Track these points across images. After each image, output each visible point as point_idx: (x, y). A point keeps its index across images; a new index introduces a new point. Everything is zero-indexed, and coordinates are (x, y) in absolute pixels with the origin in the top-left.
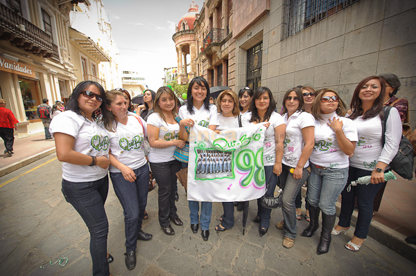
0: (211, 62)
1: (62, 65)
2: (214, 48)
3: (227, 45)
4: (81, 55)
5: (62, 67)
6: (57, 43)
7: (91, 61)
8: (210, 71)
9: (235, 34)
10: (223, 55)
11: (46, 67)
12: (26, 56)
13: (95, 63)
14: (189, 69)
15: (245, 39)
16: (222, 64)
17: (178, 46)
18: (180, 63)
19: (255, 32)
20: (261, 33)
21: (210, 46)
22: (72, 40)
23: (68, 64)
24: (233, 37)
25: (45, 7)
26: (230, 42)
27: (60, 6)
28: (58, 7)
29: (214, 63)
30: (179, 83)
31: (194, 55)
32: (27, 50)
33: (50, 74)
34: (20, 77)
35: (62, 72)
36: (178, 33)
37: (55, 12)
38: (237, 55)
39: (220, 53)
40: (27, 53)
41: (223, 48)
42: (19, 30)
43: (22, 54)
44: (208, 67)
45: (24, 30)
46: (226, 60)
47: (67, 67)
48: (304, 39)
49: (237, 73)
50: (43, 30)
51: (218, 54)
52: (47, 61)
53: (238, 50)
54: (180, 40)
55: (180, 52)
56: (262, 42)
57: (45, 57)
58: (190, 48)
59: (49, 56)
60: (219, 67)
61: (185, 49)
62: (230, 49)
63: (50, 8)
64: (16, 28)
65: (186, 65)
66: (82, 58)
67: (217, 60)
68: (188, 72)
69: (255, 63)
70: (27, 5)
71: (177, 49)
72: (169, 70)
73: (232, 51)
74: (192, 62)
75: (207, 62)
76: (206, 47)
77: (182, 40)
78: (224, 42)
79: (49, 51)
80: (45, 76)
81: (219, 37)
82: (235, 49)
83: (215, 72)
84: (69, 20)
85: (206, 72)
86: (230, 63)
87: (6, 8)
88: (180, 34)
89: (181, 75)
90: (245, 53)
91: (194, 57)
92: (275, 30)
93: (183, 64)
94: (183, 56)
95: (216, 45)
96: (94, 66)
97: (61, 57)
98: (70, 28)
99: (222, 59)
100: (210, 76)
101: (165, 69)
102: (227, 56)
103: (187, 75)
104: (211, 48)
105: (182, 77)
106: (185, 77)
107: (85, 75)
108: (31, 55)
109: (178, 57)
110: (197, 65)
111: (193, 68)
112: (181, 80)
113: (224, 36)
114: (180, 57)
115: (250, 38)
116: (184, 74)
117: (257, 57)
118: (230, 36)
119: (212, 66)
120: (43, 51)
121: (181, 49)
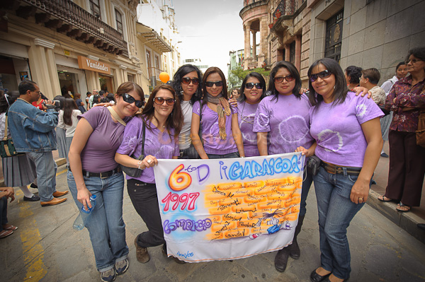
0: (281, 40)
1: (130, 60)
2: (284, 23)
3: (300, 16)
4: (146, 48)
5: (131, 62)
6: (126, 39)
7: (155, 53)
8: (281, 51)
9: (310, 2)
10: (296, 30)
11: (118, 62)
12: (104, 55)
13: (158, 55)
14: (258, 48)
16: (294, 42)
17: (246, 23)
18: (247, 45)
21: (280, 21)
22: (139, 34)
23: (135, 59)
24: (308, 6)
25: (118, 7)
26: (304, 12)
27: (129, 3)
28: (127, 4)
29: (285, 40)
30: (246, 68)
31: (265, 31)
32: (105, 50)
33: (122, 70)
34: (100, 74)
35: (131, 67)
36: (246, 7)
37: (125, 10)
38: (312, 29)
39: (292, 28)
40: (104, 52)
41: (296, 21)
42: (99, 33)
43: (101, 54)
44: (278, 46)
45: (102, 32)
46: (299, 35)
47: (134, 61)
49: (311, 51)
50: (116, 29)
51: (290, 29)
52: (119, 57)
53: (313, 20)
54: (248, 16)
55: (248, 30)
57: (118, 54)
58: (261, 23)
59: (120, 53)
60: (291, 45)
61: (254, 26)
62: (304, 22)
63: (121, 7)
64: (97, 32)
65: (255, 45)
66: (147, 51)
67: (289, 37)
68: (257, 54)
69: (336, 37)
70: (105, 9)
71: (245, 27)
73: (307, 24)
74: (262, 41)
75: (277, 41)
76: (275, 23)
77: (251, 16)
78: (297, 13)
79: (121, 49)
80: (117, 72)
81: (292, 7)
82: (310, 21)
83: (287, 51)
84: (136, 15)
85: (276, 53)
86: (304, 39)
87: (91, 15)
88: (249, 8)
89: (250, 59)
90: (324, 26)
91: (266, 34)
94: (252, 35)
95: (288, 18)
96: (157, 57)
97: (129, 53)
98: (137, 22)
99: (295, 35)
100: (281, 57)
101: (231, 52)
102: (301, 31)
103: (257, 58)
104: (280, 23)
105: (250, 62)
106: (253, 61)
107: (150, 67)
108: (107, 54)
109: (246, 37)
110: (269, 45)
111: (263, 49)
112: (249, 64)
113: (299, 5)
114: (248, 36)
115: (328, 4)
116: (252, 56)
117: (338, 28)
118: (305, 5)
119: (283, 45)
120: (116, 49)
121: (249, 27)
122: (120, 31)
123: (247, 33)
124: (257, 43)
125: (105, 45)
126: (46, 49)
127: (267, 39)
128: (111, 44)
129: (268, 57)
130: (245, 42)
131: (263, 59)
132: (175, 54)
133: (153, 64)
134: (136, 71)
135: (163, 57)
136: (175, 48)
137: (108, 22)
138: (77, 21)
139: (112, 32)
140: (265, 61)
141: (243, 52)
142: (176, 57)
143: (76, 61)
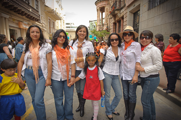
0: (115, 19)
1: (41, 24)
2: (116, 12)
3: (123, 10)
4: (49, 18)
5: (41, 25)
7: (53, 21)
8: (115, 24)
9: (127, 5)
10: (121, 15)
14: (104, 20)
15: (132, 8)
16: (121, 20)
17: (98, 8)
18: (99, 18)
19: (137, 4)
20: (139, 6)
21: (114, 11)
22: (46, 11)
24: (126, 6)
29: (116, 19)
30: (98, 30)
38: (128, 16)
39: (120, 14)
41: (121, 11)
43: (29, 21)
44: (113, 21)
45: (31, 11)
46: (123, 18)
47: (43, 24)
48: (157, 10)
51: (119, 15)
53: (128, 13)
54: (99, 5)
55: (99, 11)
56: (139, 10)
58: (105, 9)
60: (119, 22)
61: (102, 10)
62: (125, 13)
64: (28, 10)
65: (102, 19)
66: (49, 19)
67: (118, 18)
68: (103, 23)
69: (137, 21)
71: (97, 10)
72: (92, 22)
73: (126, 13)
74: (106, 17)
75: (113, 19)
76: (112, 11)
77: (101, 5)
78: (122, 8)
81: (120, 5)
82: (127, 12)
83: (117, 24)
84: (45, 2)
85: (112, 24)
86: (125, 20)
87: (26, 3)
88: (99, 1)
89: (99, 25)
90: (133, 15)
91: (108, 14)
92: (145, 4)
93: (101, 18)
94: (101, 14)
95: (118, 10)
97: (41, 20)
98: (45, 5)
99: (121, 18)
100: (115, 26)
101: (90, 21)
102: (123, 16)
103: (103, 25)
104: (114, 12)
105: (99, 27)
106: (101, 26)
107: (50, 28)
108: (31, 21)
109: (98, 15)
110: (109, 19)
111: (106, 21)
112: (99, 28)
113: (122, 5)
114: (99, 14)
115: (134, 7)
116: (101, 24)
117: (138, 17)
118: (125, 5)
119: (115, 21)
120: (36, 19)
121: (100, 10)
122: (37, 10)
123: (99, 13)
124: (103, 18)
125: (31, 16)
126: (5, 18)
127: (108, 16)
128: (34, 16)
129: (109, 25)
130: (98, 17)
131: (106, 26)
132: (62, 21)
133: (52, 26)
134: (44, 29)
135: (56, 22)
136: (62, 18)
137: (32, 5)
138: (20, 6)
139: (34, 11)
140: (107, 27)
141: (96, 22)
142: (63, 22)
143: (18, 24)
